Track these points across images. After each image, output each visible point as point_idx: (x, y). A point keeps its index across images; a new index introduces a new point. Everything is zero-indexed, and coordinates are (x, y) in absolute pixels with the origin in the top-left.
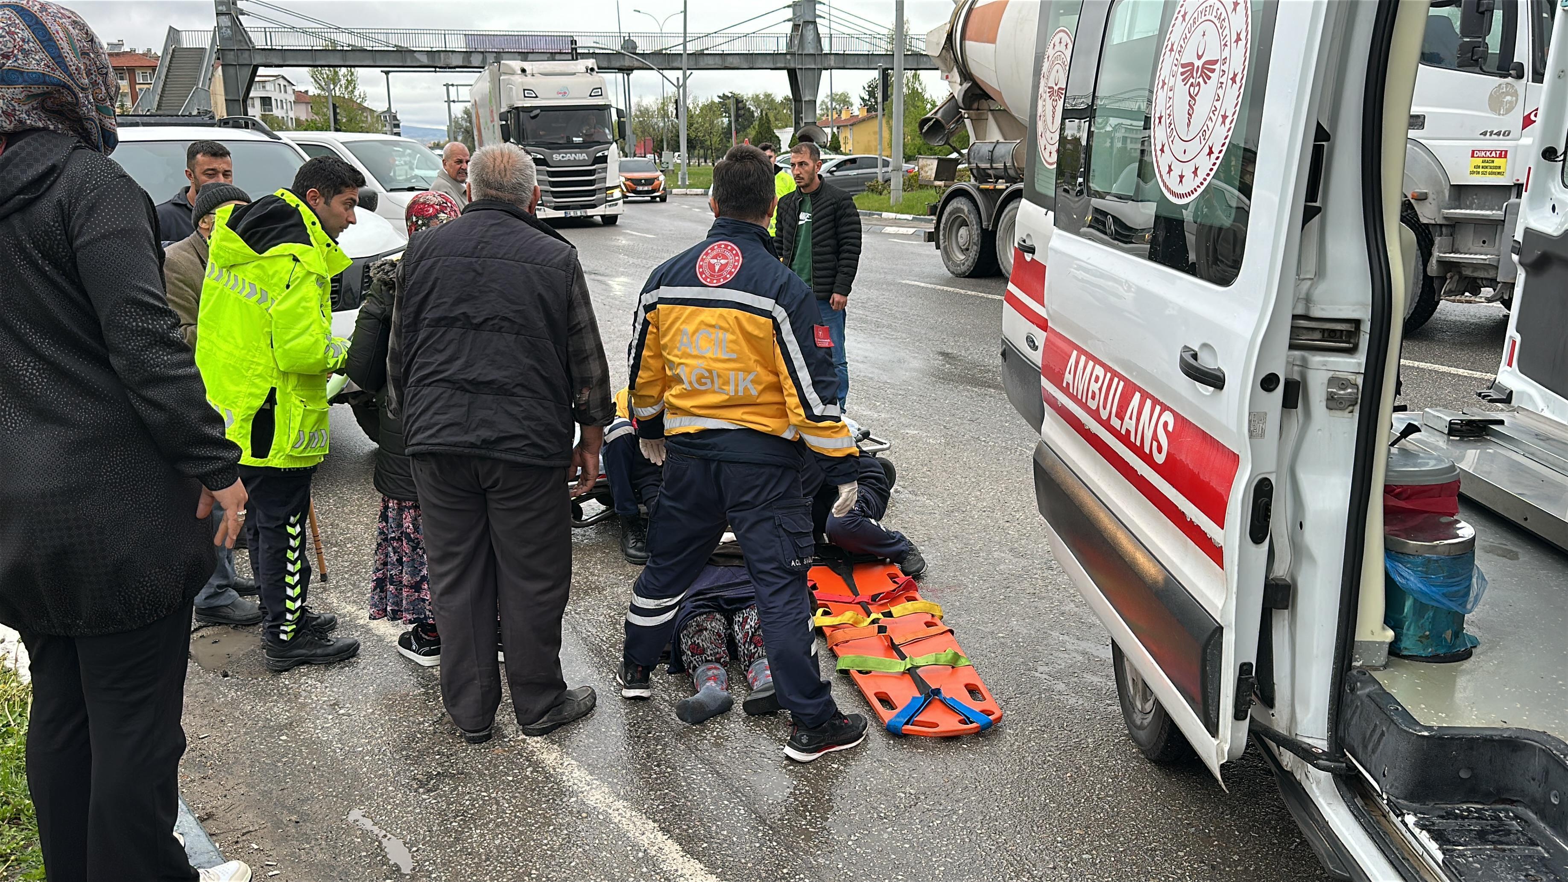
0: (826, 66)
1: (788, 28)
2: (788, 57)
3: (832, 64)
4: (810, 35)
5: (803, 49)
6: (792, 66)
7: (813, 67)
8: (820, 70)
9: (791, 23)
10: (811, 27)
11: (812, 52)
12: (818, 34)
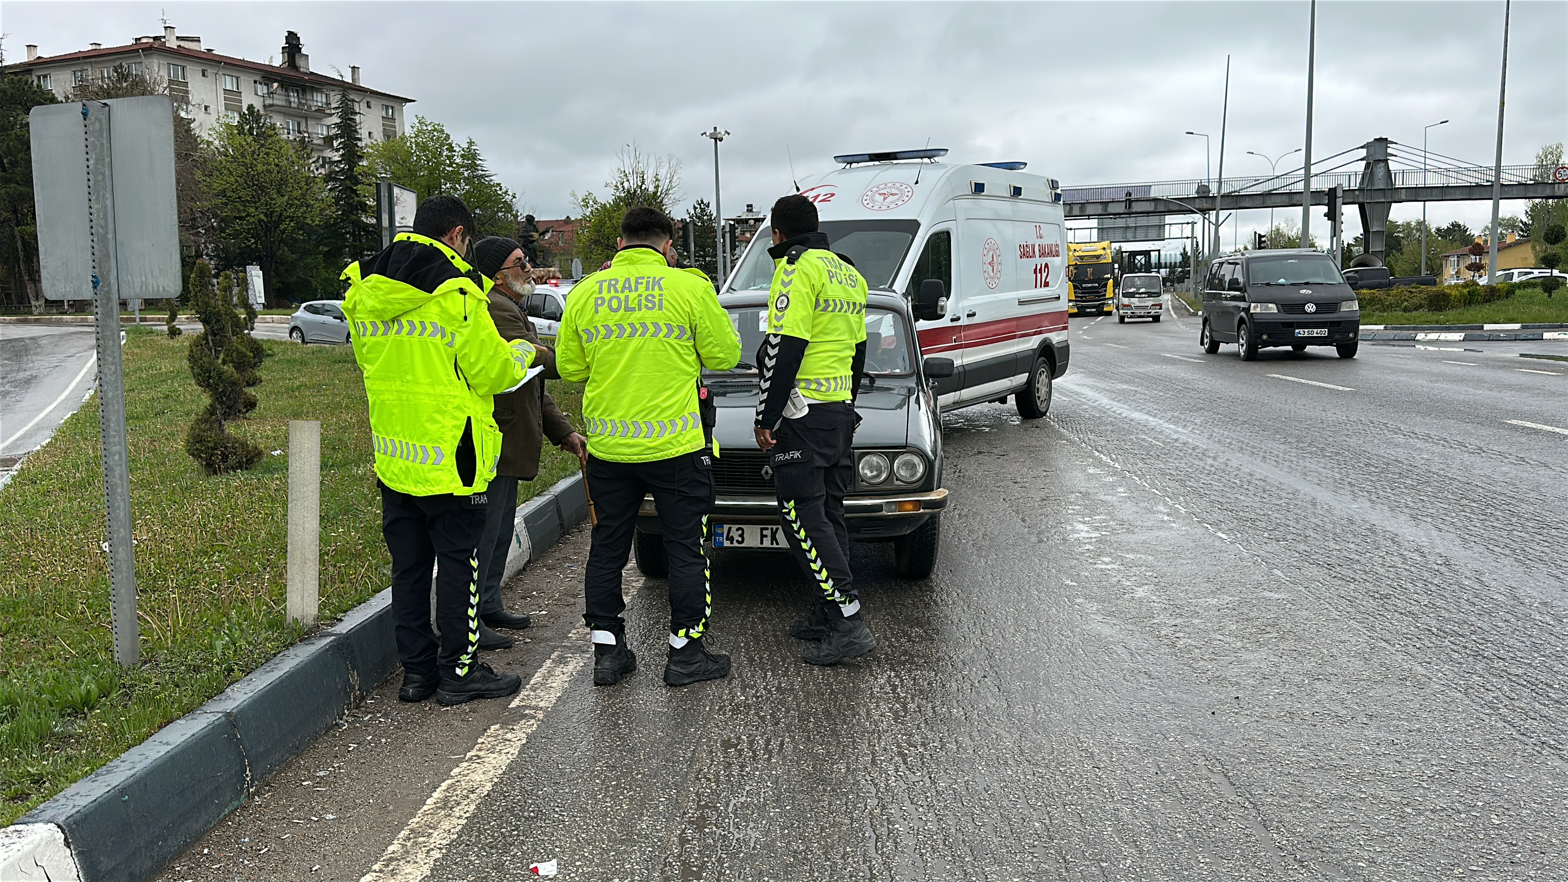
0: (1396, 199)
1: (1361, 166)
2: (1357, 193)
3: (1403, 197)
4: (1380, 171)
5: (1373, 185)
6: (1361, 200)
7: (1383, 200)
8: (1391, 203)
9: (1364, 162)
10: (1382, 164)
11: (1382, 187)
12: (1389, 171)
